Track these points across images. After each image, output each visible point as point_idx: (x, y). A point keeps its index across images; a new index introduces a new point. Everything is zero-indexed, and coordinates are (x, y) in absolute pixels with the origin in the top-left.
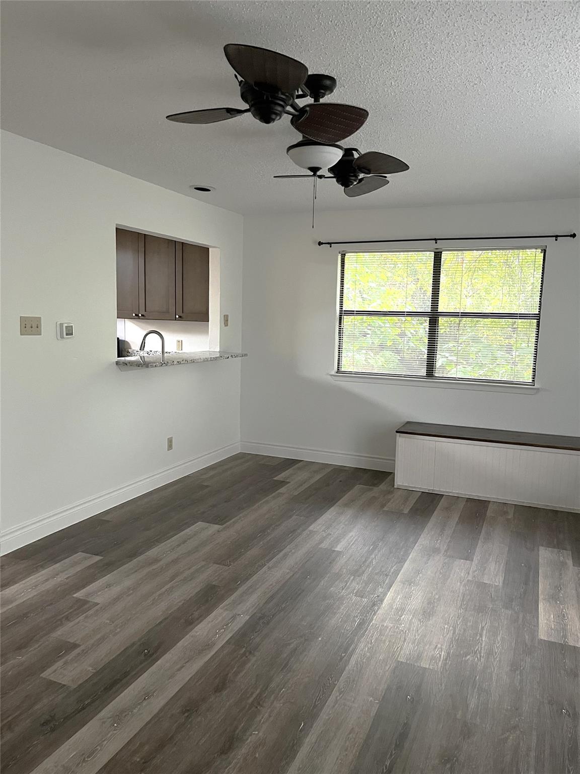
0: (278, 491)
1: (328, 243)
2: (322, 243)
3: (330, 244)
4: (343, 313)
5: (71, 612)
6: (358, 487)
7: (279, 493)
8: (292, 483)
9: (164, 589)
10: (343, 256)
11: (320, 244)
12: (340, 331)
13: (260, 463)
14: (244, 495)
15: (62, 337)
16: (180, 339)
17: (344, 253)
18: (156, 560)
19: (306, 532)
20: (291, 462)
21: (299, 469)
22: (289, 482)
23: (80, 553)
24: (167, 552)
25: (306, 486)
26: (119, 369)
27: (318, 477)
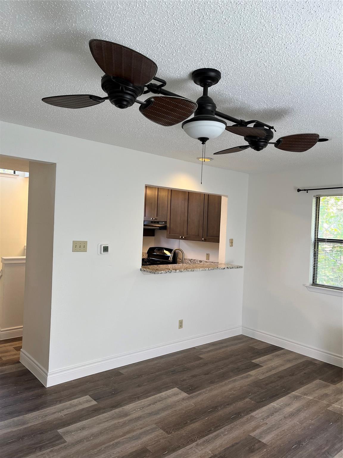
0: (249, 373)
1: (305, 190)
2: (301, 190)
3: (307, 190)
4: (318, 241)
5: (47, 444)
6: (317, 381)
7: (249, 374)
8: (264, 367)
9: (112, 443)
10: (318, 199)
11: (299, 190)
12: (315, 254)
13: (250, 346)
14: (222, 371)
15: (101, 253)
16: (208, 253)
17: (318, 196)
18: (126, 415)
19: (248, 416)
20: (274, 349)
21: (278, 356)
22: (262, 366)
23: (88, 396)
24: (138, 409)
25: (273, 372)
26: (142, 273)
27: (289, 365)
